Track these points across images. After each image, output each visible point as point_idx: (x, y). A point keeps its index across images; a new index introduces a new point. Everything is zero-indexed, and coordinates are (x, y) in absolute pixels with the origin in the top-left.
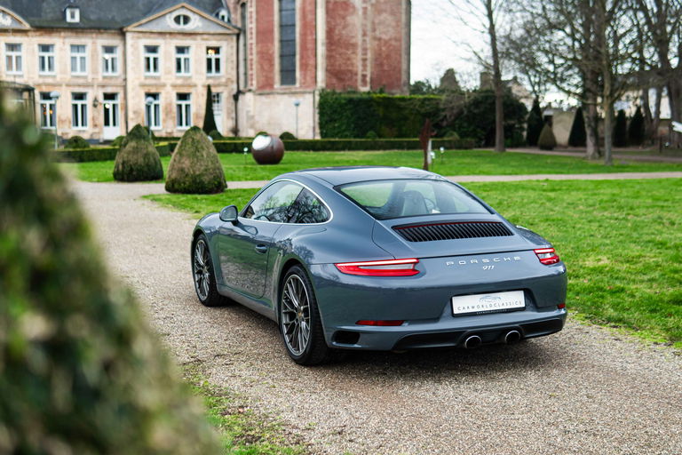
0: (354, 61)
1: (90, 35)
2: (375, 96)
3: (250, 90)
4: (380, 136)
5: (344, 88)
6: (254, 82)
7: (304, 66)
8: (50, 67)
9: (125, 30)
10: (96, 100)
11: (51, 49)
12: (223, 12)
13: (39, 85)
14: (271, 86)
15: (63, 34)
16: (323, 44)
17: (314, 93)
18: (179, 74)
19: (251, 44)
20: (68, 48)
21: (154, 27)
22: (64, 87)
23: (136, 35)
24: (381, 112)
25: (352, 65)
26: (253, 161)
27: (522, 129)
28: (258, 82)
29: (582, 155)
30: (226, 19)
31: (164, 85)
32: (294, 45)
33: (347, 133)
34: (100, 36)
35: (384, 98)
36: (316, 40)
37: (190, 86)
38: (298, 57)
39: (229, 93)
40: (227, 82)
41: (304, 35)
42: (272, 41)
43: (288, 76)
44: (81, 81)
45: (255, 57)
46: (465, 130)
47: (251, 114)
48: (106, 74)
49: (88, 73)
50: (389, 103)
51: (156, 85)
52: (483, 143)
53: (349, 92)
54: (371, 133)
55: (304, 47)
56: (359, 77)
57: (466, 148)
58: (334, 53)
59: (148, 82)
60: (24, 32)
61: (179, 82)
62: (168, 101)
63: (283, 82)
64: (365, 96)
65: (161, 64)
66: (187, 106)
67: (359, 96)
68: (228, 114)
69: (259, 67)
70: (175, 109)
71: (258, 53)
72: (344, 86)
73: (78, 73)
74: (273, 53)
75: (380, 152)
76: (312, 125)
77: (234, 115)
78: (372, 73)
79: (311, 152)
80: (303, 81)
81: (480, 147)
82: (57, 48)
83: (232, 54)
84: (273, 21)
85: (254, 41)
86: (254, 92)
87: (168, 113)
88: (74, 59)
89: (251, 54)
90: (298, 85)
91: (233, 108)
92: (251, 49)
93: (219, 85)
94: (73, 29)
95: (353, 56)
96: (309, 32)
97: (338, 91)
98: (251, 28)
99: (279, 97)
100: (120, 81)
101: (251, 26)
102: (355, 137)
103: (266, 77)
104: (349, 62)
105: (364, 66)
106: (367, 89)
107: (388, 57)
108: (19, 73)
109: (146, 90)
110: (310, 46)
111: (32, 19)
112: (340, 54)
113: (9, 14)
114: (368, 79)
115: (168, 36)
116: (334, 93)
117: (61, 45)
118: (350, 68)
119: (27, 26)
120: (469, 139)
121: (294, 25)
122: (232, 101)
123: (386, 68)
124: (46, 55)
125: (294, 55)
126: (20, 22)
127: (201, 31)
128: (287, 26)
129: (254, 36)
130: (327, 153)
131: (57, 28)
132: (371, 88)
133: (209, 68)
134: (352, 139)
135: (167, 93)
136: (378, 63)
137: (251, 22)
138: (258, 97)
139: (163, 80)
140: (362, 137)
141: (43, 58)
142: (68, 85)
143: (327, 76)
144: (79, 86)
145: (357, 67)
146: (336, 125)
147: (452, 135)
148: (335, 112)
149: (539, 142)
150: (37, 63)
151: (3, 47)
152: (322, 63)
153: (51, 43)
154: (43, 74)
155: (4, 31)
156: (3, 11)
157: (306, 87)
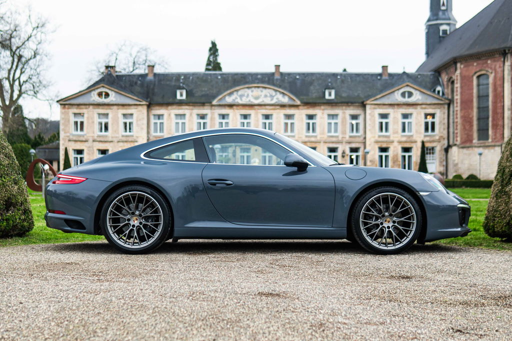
1: (341, 108)
3: (455, 145)
6: (459, 139)
7: (495, 126)
8: (314, 130)
9: (365, 103)
10: (344, 153)
11: (314, 117)
12: (439, 88)
13: (305, 142)
14: (471, 141)
15: (322, 107)
16: (509, 109)
17: (501, 146)
18: (404, 134)
19: (457, 111)
20: (326, 117)
21: (386, 101)
22: (322, 144)
23: (373, 106)
28: (461, 139)
30: (441, 94)
31: (393, 142)
32: (488, 111)
34: (348, 108)
36: (503, 106)
37: (412, 142)
38: (490, 119)
39: (442, 147)
40: (439, 139)
41: (495, 103)
42: (472, 108)
43: (483, 134)
44: (334, 139)
45: (459, 120)
47: (456, 162)
48: (352, 134)
49: (339, 134)
51: (386, 142)
55: (495, 112)
59: (381, 139)
60: (296, 106)
61: (404, 139)
62: (395, 153)
63: (479, 139)
65: (390, 127)
66: (410, 157)
68: (441, 162)
69: (462, 128)
70: (400, 159)
71: (462, 117)
73: (333, 134)
74: (473, 117)
77: (445, 163)
80: (494, 137)
82: (318, 117)
83: (444, 119)
84: (473, 93)
85: (459, 109)
86: (458, 146)
87: (395, 161)
88: (330, 124)
89: (457, 118)
90: (490, 140)
91: (445, 158)
92: (457, 114)
93: (433, 141)
94: (330, 103)
96: (498, 100)
98: (457, 99)
99: (476, 149)
100: (361, 139)
101: (457, 97)
103: (468, 135)
108: (293, 134)
109: (379, 145)
110: (499, 111)
111: (302, 97)
113: (286, 95)
115: (396, 107)
117: (321, 115)
119: (298, 102)
121: (488, 96)
122: (443, 152)
124: (311, 122)
125: (488, 118)
126: (294, 100)
127: (420, 102)
128: (483, 96)
129: (459, 104)
131: (319, 103)
133: (427, 129)
135: (395, 147)
137: (457, 95)
138: (461, 150)
139: (392, 138)
141: (309, 124)
142: (325, 142)
144: (333, 142)
150: (305, 127)
151: (282, 117)
152: (508, 124)
153: (314, 114)
154: (308, 134)
155: (283, 106)
156: (283, 93)
157: (496, 142)
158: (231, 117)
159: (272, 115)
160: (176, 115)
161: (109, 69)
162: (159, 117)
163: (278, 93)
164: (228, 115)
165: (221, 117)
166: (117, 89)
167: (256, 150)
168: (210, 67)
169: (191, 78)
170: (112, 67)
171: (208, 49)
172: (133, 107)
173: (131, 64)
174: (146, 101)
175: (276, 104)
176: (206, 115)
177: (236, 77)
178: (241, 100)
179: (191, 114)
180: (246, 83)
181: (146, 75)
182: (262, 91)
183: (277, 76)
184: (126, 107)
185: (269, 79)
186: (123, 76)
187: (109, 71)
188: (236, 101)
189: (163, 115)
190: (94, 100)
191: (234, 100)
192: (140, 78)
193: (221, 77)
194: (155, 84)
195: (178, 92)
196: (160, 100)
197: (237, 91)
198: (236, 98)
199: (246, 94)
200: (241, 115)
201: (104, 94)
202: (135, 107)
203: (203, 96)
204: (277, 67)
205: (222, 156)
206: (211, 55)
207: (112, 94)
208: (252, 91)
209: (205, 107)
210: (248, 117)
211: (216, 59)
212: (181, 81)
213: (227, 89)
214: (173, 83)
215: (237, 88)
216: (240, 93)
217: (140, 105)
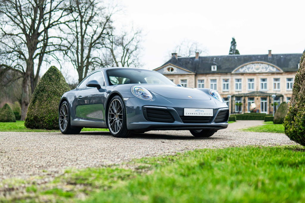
8: (291, 87)
11: (292, 80)
13: (286, 95)
60: (281, 74)
108: (279, 90)
111: (284, 68)
113: (275, 67)
119: (282, 71)
124: (290, 82)
126: (279, 70)
131: (294, 71)
141: (289, 84)
150: (286, 86)
151: (273, 80)
153: (292, 78)
154: (288, 90)
155: (273, 74)
156: (273, 66)
158: (242, 80)
159: (266, 79)
160: (211, 80)
161: (174, 55)
162: (202, 81)
163: (270, 66)
164: (241, 79)
165: (237, 81)
166: (178, 66)
167: (257, 99)
168: (232, 53)
169: (220, 59)
170: (175, 54)
171: (231, 42)
172: (187, 76)
173: (188, 52)
174: (194, 73)
175: (269, 72)
176: (228, 79)
177: (245, 57)
178: (248, 70)
179: (220, 80)
180: (252, 61)
181: (195, 58)
182: (260, 65)
183: (270, 57)
184: (183, 76)
185: (265, 58)
186: (181, 59)
187: (174, 56)
188: (245, 71)
189: (203, 80)
190: (165, 73)
191: (244, 71)
192: (191, 60)
193: (237, 58)
194: (199, 63)
195: (212, 67)
196: (202, 72)
197: (246, 65)
198: (245, 70)
199: (251, 67)
200: (249, 79)
201: (170, 69)
202: (188, 76)
203: (226, 69)
204: (270, 51)
205: (237, 102)
206: (232, 45)
207: (175, 69)
208: (255, 66)
209: (228, 75)
210: (253, 80)
211: (235, 48)
212: (214, 60)
213: (241, 64)
214: (210, 62)
215: (246, 64)
216: (248, 66)
217: (190, 75)
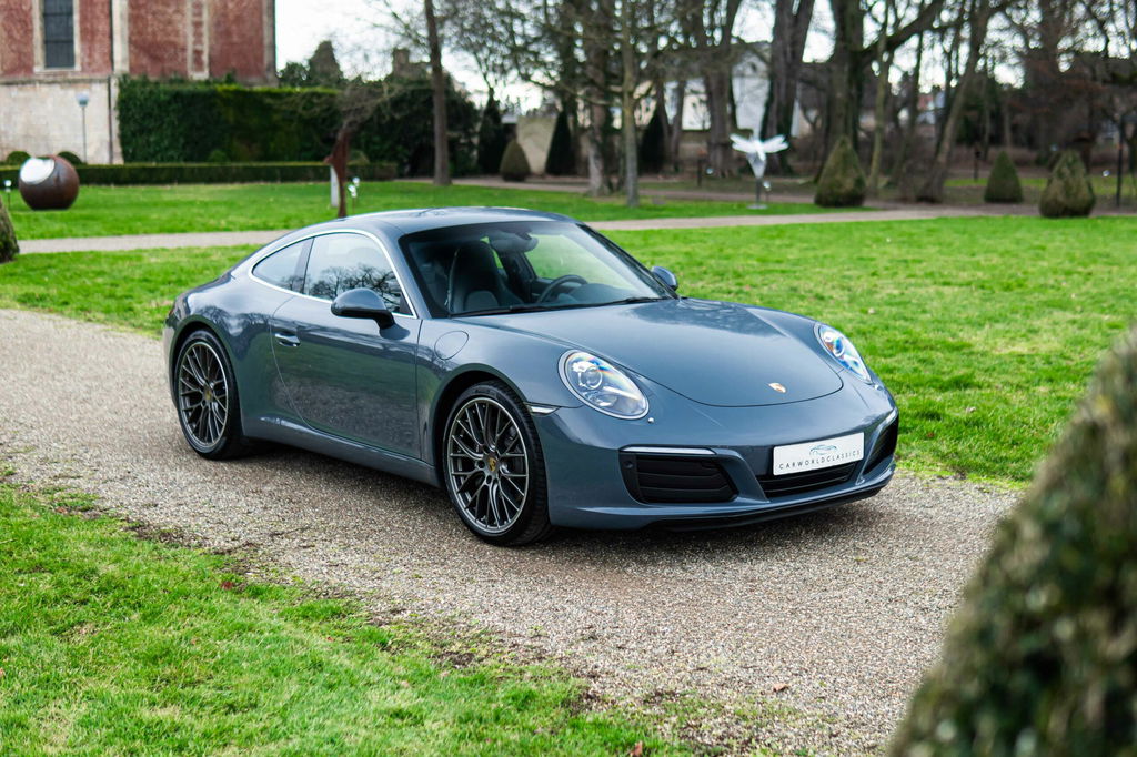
0: (180, 26)
2: (219, 88)
4: (233, 158)
5: (163, 73)
7: (89, 35)
14: (29, 69)
17: (109, 82)
24: (231, 115)
25: (177, 33)
26: (23, 203)
27: (471, 145)
28: (4, 61)
29: (582, 190)
33: (171, 153)
35: (237, 93)
38: (76, 17)
43: (59, 51)
46: (377, 147)
50: (246, 100)
52: (407, 169)
53: (172, 82)
54: (216, 153)
56: (189, 54)
57: (382, 179)
58: (143, 12)
63: (49, 64)
64: (201, 88)
67: (190, 88)
69: (5, 35)
72: (163, 70)
74: (31, 9)
75: (236, 187)
76: (107, 138)
78: (211, 48)
79: (113, 187)
80: (87, 61)
81: (401, 176)
90: (78, 67)
95: (177, 17)
97: (152, 78)
99: (45, 89)
102: (186, 160)
103: (20, 53)
104: (170, 28)
105: (198, 35)
106: (203, 75)
107: (239, 19)
112: (154, 14)
114: (205, 58)
116: (145, 82)
118: (172, 38)
120: (385, 164)
123: (235, 39)
125: (70, 14)
130: (143, 188)
132: (211, 73)
134: (183, 164)
136: (222, 29)
140: (198, 161)
143: (130, 52)
145: (185, 36)
146: (152, 139)
147: (356, 156)
148: (149, 115)
149: (502, 168)
152: (122, 29)
157: (93, 71)
